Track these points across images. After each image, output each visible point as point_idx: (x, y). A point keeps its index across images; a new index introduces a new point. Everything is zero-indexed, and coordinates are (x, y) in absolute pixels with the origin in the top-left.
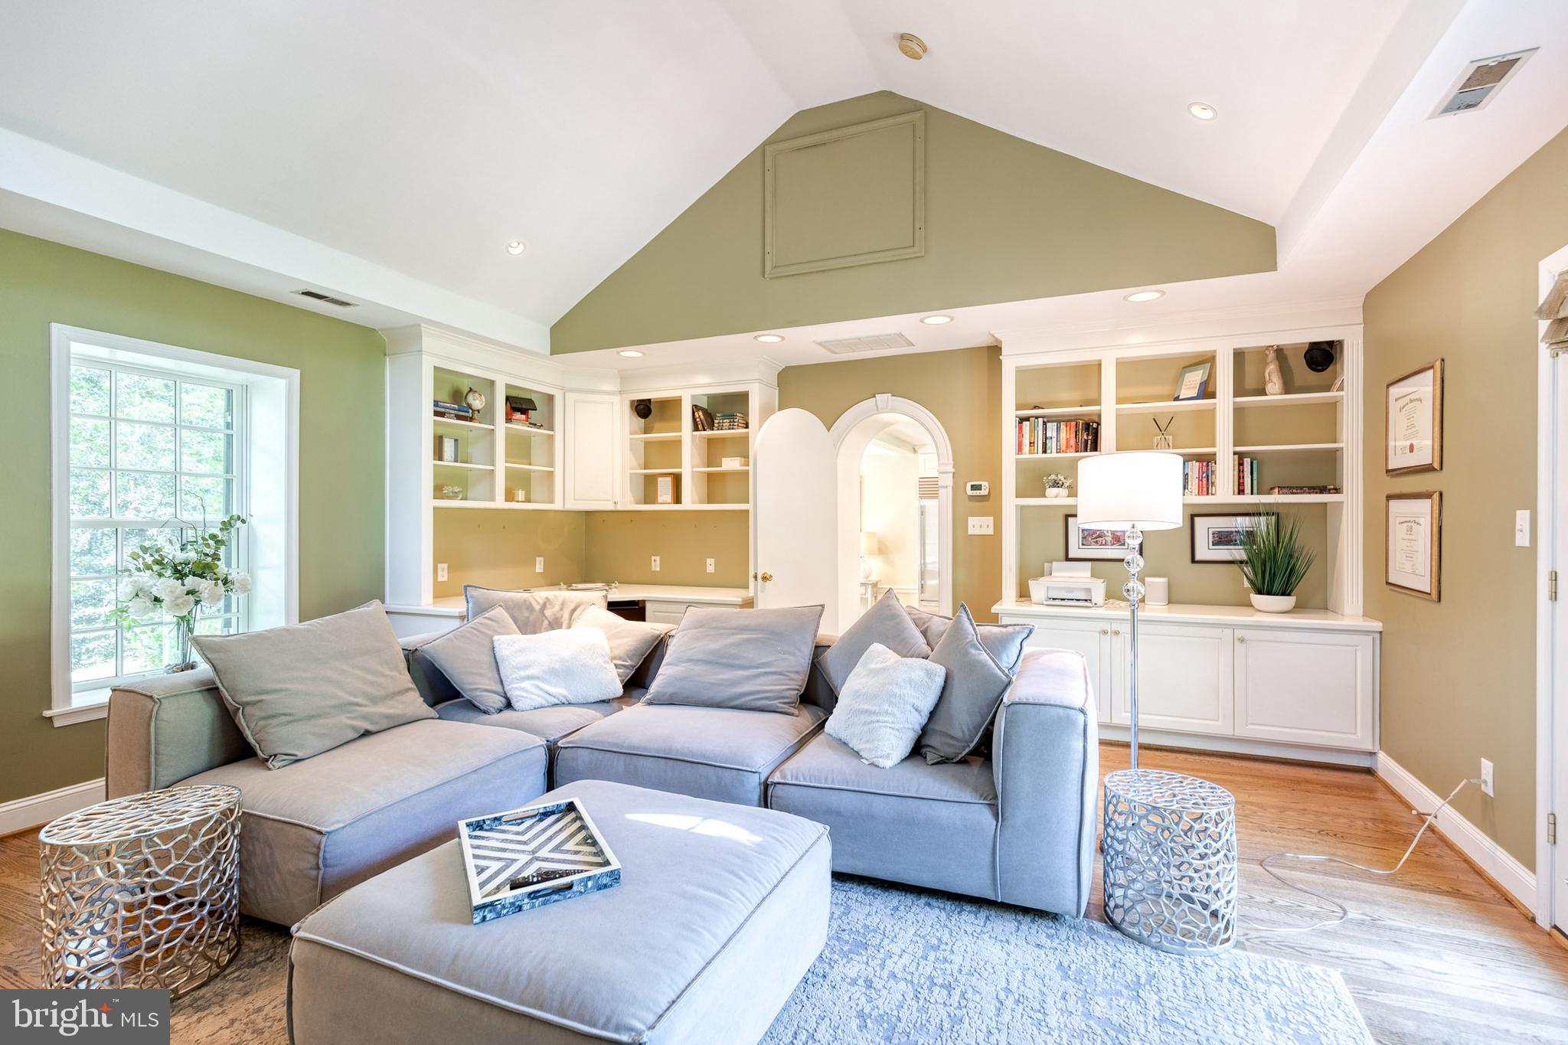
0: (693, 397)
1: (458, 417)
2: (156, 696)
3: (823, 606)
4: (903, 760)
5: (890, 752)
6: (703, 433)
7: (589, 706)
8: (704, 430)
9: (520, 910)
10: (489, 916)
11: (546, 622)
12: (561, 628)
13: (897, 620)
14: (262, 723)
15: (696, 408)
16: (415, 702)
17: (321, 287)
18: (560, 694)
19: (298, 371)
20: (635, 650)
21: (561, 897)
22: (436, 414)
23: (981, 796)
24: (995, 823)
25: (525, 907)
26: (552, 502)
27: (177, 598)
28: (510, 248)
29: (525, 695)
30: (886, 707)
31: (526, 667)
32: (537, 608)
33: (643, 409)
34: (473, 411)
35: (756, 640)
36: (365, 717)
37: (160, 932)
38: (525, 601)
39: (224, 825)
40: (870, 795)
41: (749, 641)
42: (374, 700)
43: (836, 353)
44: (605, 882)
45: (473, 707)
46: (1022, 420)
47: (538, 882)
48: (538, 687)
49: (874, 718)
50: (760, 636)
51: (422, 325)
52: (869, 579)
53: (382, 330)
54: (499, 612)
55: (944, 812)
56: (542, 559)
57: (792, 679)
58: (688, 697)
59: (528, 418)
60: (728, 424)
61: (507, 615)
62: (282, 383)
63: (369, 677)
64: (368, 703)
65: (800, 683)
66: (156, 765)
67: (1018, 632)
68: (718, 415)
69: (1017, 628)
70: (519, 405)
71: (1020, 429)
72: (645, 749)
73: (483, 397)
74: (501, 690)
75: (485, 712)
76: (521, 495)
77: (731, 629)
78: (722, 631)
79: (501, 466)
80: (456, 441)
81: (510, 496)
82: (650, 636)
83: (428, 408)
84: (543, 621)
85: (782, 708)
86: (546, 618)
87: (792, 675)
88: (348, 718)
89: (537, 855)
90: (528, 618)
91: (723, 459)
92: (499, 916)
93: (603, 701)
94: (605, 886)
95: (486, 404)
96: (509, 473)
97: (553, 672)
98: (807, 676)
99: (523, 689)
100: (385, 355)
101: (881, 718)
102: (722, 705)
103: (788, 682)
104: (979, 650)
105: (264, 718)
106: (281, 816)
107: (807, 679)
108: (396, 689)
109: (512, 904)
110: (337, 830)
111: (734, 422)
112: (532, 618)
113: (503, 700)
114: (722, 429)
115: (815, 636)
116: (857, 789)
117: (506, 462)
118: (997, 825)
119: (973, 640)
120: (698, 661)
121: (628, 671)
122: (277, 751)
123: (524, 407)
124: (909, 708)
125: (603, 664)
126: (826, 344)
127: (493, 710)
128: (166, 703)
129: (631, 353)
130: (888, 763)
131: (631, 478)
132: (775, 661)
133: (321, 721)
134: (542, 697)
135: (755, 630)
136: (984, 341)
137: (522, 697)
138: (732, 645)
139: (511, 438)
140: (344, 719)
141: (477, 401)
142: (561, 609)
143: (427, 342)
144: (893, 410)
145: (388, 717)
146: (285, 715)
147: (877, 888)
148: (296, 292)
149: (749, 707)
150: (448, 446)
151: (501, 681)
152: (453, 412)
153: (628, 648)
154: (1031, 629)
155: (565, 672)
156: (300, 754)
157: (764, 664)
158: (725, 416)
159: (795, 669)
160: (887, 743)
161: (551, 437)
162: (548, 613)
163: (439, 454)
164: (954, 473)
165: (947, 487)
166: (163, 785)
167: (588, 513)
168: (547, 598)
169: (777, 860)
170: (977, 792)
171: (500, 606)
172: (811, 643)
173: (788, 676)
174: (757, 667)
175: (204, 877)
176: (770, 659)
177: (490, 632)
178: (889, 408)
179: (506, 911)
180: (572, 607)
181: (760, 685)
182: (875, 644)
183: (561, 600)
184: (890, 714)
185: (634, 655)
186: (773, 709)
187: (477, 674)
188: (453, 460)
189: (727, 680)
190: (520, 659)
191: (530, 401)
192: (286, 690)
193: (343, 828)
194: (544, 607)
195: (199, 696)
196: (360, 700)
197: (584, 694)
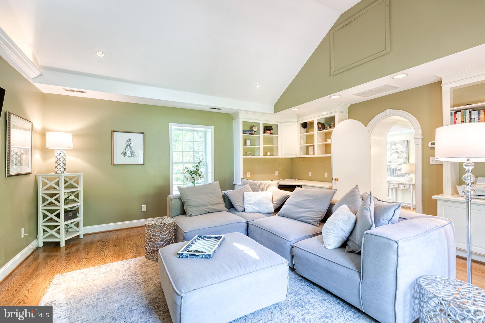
0: (318, 120)
1: (250, 134)
2: (171, 198)
3: (336, 190)
4: (337, 248)
5: (331, 244)
6: (321, 131)
7: (264, 214)
8: (321, 130)
9: (187, 258)
10: (180, 257)
11: (260, 189)
12: (264, 191)
13: (355, 197)
14: (187, 207)
15: (318, 123)
16: (223, 206)
17: (215, 107)
18: (256, 209)
19: (213, 127)
20: (280, 199)
21: (196, 257)
22: (243, 133)
23: (357, 268)
24: (360, 280)
25: (188, 257)
26: (278, 155)
27: (190, 179)
28: (256, 86)
29: (248, 208)
30: (332, 227)
31: (249, 201)
32: (258, 185)
33: (305, 125)
34: (254, 132)
35: (310, 199)
36: (208, 208)
37: (158, 245)
38: (255, 183)
39: (170, 226)
40: (319, 257)
41: (308, 200)
42: (211, 205)
43: (366, 97)
44: (207, 257)
45: (236, 210)
46: (456, 112)
47: (193, 252)
48: (251, 207)
49: (329, 231)
50: (310, 198)
51: (239, 111)
52: (412, 182)
53: (233, 114)
54: (248, 186)
55: (341, 270)
56: (277, 172)
57: (319, 214)
58: (287, 215)
59: (270, 132)
60: (329, 128)
61: (249, 187)
62: (210, 130)
63: (211, 199)
64: (209, 205)
65: (322, 216)
66: (171, 213)
67: (393, 206)
68: (326, 125)
69: (394, 204)
70: (268, 129)
71: (455, 116)
72: (265, 228)
73: (256, 128)
74: (243, 206)
75: (239, 212)
76: (269, 154)
77: (304, 195)
78: (302, 196)
79: (261, 146)
80: (250, 140)
81: (265, 154)
82: (285, 195)
83: (241, 132)
84: (259, 189)
85: (313, 223)
86: (260, 188)
87: (319, 213)
88: (204, 208)
89: (204, 247)
90: (255, 188)
91: (328, 139)
92: (183, 257)
93: (269, 213)
94: (207, 258)
95: (257, 130)
96: (264, 148)
97: (255, 203)
98: (325, 214)
99: (248, 207)
100: (233, 120)
101: (330, 231)
102: (296, 219)
103: (317, 215)
104: (368, 211)
105: (188, 206)
106: (181, 227)
107: (325, 215)
108: (217, 203)
109: (186, 255)
110: (188, 232)
111: (331, 126)
112: (256, 188)
113: (243, 209)
114: (327, 129)
115: (331, 200)
116: (315, 254)
117: (263, 145)
118: (360, 281)
119: (367, 207)
120: (292, 204)
121: (277, 205)
122: (189, 213)
123: (269, 129)
124: (340, 229)
125: (268, 202)
126: (358, 94)
127: (240, 211)
128: (173, 200)
129: (295, 109)
130: (329, 248)
131: (301, 147)
132: (314, 207)
133: (199, 208)
134: (252, 210)
135: (311, 196)
136: (433, 80)
137: (247, 209)
138: (302, 200)
139: (264, 138)
140: (203, 208)
141: (255, 129)
142: (264, 186)
143: (241, 115)
144: (393, 115)
145: (214, 209)
146: (191, 205)
147: (324, 291)
148: (210, 108)
149: (303, 221)
150: (248, 142)
151: (244, 204)
152: (248, 132)
153: (278, 199)
154: (400, 205)
155: (258, 203)
156: (193, 215)
157: (310, 208)
158: (328, 125)
159: (321, 211)
160: (330, 241)
161: (278, 136)
162: (261, 187)
163: (245, 143)
164: (422, 138)
165: (419, 144)
166: (172, 217)
167: (292, 158)
168: (261, 183)
169: (257, 266)
170: (356, 266)
171: (248, 184)
172: (328, 203)
173: (317, 213)
174: (308, 209)
175: (166, 236)
176: (313, 206)
177: (244, 191)
178: (392, 114)
179: (184, 257)
180: (267, 185)
181: (308, 215)
182: (344, 205)
183: (265, 183)
184: (333, 230)
185: (280, 201)
186: (310, 223)
187: (238, 201)
188: (249, 145)
189: (299, 211)
190: (248, 199)
191: (271, 127)
192: (192, 200)
193: (189, 232)
194: (260, 185)
195: (178, 199)
196: (208, 204)
197: (263, 210)
